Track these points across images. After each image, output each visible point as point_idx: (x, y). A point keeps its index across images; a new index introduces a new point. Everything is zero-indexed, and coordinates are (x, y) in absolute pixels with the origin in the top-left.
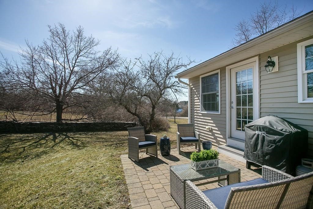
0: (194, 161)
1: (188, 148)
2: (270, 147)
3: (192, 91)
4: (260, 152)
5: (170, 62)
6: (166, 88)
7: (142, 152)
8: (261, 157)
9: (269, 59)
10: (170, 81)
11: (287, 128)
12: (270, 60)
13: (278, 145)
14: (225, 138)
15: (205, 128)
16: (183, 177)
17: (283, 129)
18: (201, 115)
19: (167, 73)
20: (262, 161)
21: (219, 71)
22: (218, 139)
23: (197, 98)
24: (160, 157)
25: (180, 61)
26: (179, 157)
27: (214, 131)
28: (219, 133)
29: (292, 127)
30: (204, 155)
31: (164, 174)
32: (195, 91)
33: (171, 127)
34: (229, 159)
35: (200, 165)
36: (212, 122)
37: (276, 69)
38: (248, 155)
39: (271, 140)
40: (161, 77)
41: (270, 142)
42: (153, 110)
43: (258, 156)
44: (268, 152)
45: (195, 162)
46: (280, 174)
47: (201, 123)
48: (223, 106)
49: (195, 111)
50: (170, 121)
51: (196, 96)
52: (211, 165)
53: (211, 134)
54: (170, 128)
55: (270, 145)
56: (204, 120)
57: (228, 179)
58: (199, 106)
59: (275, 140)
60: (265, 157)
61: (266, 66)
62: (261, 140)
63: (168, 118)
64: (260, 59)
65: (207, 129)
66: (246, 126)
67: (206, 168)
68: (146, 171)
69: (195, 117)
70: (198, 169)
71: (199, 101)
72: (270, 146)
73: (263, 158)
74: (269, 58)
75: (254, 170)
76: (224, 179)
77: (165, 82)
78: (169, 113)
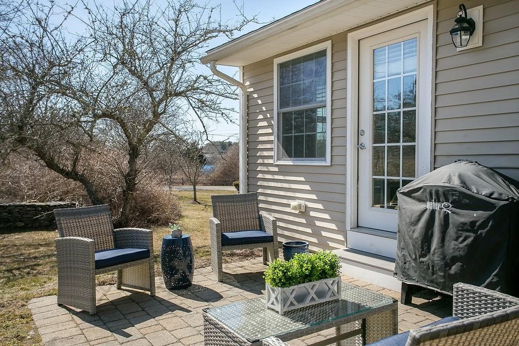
0: (277, 285)
1: (242, 263)
2: (462, 242)
3: (252, 103)
4: (436, 255)
5: (183, 18)
6: (171, 95)
7: (103, 283)
8: (439, 270)
9: (460, 13)
10: (185, 74)
11: (501, 190)
12: (463, 16)
13: (481, 234)
14: (342, 231)
15: (288, 205)
16: (248, 335)
17: (492, 194)
18: (276, 169)
19: (175, 52)
20: (442, 281)
21: (327, 45)
22: (324, 234)
23: (265, 124)
24: (162, 292)
25: (215, 16)
26: (220, 288)
27: (312, 214)
28: (327, 216)
29: (512, 187)
30: (302, 266)
31: (179, 340)
32: (260, 102)
33: (183, 214)
34: (356, 283)
35: (292, 298)
36: (307, 187)
37: (477, 40)
38: (407, 267)
39: (464, 224)
40: (155, 60)
41: (462, 227)
42: (132, 162)
43: (433, 266)
44: (457, 253)
45: (278, 290)
46: (499, 299)
47: (276, 192)
48: (337, 142)
49: (260, 161)
50: (181, 198)
51: (261, 117)
52: (320, 294)
53: (303, 221)
54: (181, 216)
55: (461, 236)
56: (286, 185)
57: (363, 331)
58: (268, 146)
59: (473, 223)
60: (450, 269)
61: (453, 31)
62: (441, 225)
63: (175, 189)
64: (437, 14)
65: (295, 208)
66: (402, 191)
67: (307, 303)
68: (121, 338)
69: (260, 176)
70: (286, 309)
71: (270, 131)
72: (461, 239)
73: (445, 272)
74: (461, 9)
75: (422, 307)
76: (353, 333)
77: (168, 78)
78: (177, 176)
